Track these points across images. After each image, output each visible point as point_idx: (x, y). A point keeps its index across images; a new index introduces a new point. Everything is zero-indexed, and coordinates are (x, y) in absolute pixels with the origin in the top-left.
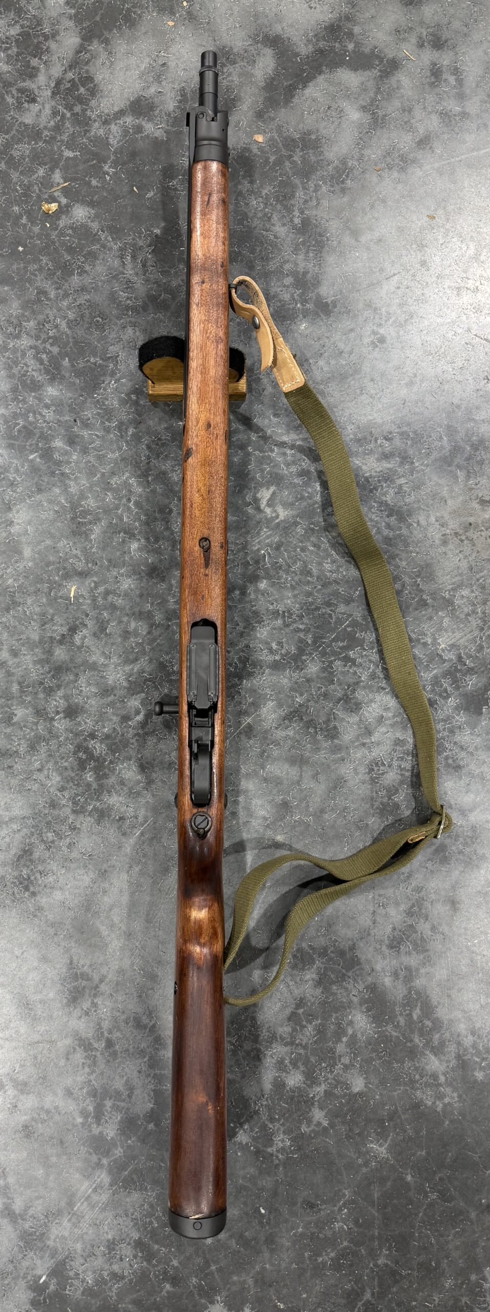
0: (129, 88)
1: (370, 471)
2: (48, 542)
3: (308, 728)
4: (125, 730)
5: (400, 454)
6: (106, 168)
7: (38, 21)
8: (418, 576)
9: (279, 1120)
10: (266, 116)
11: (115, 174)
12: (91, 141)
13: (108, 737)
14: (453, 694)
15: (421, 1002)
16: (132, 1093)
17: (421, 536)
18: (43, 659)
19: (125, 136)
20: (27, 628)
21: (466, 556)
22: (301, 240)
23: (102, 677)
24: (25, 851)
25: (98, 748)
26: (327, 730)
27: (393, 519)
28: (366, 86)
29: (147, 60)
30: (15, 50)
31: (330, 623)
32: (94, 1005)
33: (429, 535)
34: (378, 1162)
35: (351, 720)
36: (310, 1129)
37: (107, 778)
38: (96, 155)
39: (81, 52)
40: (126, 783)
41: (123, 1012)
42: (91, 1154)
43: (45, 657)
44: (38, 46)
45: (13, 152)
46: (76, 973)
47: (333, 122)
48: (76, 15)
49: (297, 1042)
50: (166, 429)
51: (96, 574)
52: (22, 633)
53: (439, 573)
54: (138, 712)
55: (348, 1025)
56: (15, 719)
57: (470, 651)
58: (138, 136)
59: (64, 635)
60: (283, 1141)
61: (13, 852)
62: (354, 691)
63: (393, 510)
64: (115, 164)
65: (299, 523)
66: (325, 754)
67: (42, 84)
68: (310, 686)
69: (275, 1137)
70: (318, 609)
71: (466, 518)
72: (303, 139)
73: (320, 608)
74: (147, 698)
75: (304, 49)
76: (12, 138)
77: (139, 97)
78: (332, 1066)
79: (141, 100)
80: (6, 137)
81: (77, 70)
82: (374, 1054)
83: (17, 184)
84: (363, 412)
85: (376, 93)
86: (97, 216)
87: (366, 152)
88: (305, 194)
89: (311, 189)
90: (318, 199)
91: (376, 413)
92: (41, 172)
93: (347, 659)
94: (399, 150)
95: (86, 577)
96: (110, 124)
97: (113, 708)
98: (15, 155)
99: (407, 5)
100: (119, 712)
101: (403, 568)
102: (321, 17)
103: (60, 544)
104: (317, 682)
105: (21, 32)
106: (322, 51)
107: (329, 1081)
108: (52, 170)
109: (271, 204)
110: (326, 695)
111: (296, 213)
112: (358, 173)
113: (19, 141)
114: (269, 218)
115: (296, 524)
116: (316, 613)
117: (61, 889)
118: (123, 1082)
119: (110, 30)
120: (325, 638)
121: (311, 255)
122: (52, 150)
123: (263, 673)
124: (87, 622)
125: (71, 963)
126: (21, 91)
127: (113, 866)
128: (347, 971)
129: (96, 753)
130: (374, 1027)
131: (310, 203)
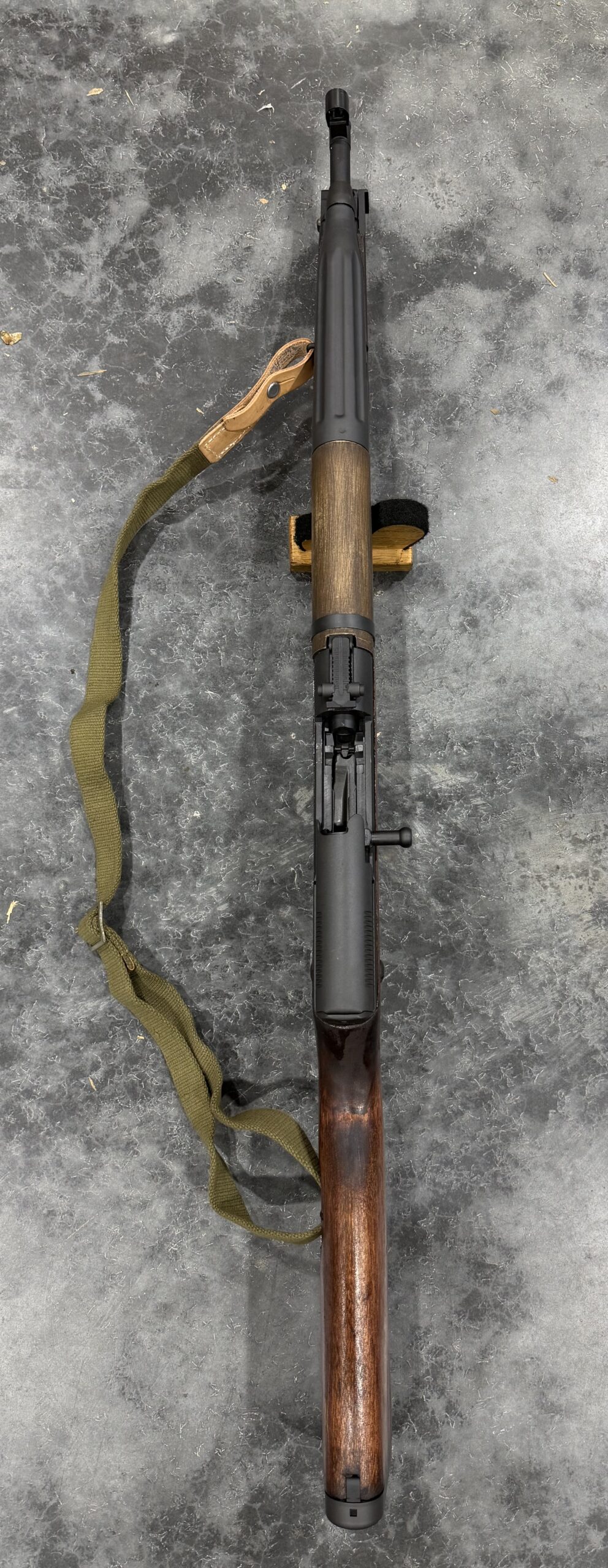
0: (201, 270)
1: (440, 783)
4: (74, 1090)
5: (479, 766)
7: (100, 174)
8: (486, 925)
11: (167, 371)
12: (144, 328)
13: (49, 1097)
14: (513, 1088)
15: (420, 1509)
17: (494, 874)
19: (188, 328)
21: (548, 908)
25: (34, 1111)
27: (462, 847)
28: (493, 309)
29: (229, 240)
30: (66, 204)
33: (505, 874)
37: (39, 1155)
38: (147, 346)
39: (148, 219)
40: (65, 1164)
44: (95, 204)
45: (43, 328)
47: (447, 347)
48: (148, 175)
51: (69, 873)
53: (513, 925)
54: (95, 1067)
55: (318, 1531)
57: (540, 1032)
58: (204, 330)
63: (464, 837)
64: (169, 361)
67: (93, 251)
71: (553, 859)
72: (407, 362)
75: (424, 255)
76: (45, 310)
77: (212, 283)
79: (214, 287)
80: (38, 307)
83: (42, 366)
85: (505, 320)
86: (138, 421)
87: (484, 389)
89: (410, 426)
91: (456, 712)
94: (523, 392)
95: (54, 875)
97: (63, 1058)
98: (45, 332)
99: (554, 221)
100: (70, 1064)
101: (468, 912)
102: (450, 220)
103: (29, 828)
106: (445, 260)
108: (89, 355)
112: (470, 413)
113: (54, 315)
119: (188, 199)
122: (94, 332)
123: (271, 1031)
124: (46, 936)
126: (65, 254)
129: (30, 1119)
130: (354, 1538)
131: (406, 442)
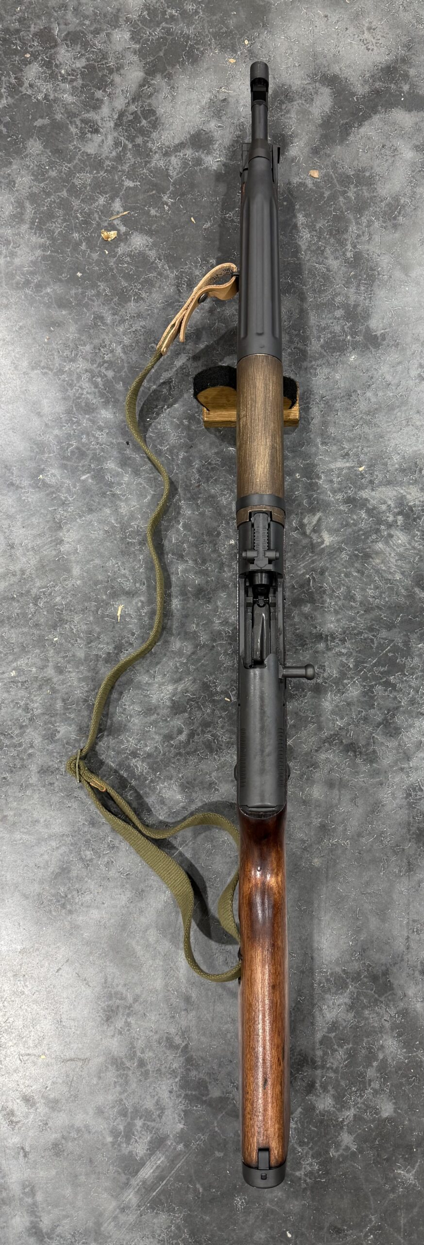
2: (97, 561)
3: (348, 751)
6: (165, 198)
9: (308, 1143)
10: (322, 153)
16: (163, 1113)
18: (88, 677)
20: (73, 645)
22: (353, 273)
23: (145, 696)
24: (63, 869)
26: (367, 755)
31: (372, 648)
32: (128, 1024)
34: (406, 1188)
35: (390, 745)
36: (339, 1153)
41: (156, 1032)
42: (119, 1174)
43: (89, 674)
46: (110, 991)
49: (328, 1066)
50: (217, 453)
52: (69, 651)
56: (58, 736)
59: (109, 653)
60: (311, 1165)
61: (51, 869)
62: (393, 716)
65: (344, 549)
66: (363, 777)
68: (351, 709)
69: (304, 1160)
70: (360, 633)
73: (362, 633)
74: (190, 718)
78: (362, 1090)
81: (140, 103)
82: (404, 1079)
84: (409, 443)
88: (358, 229)
90: (370, 234)
92: (102, 201)
93: (387, 684)
96: (170, 156)
104: (358, 706)
105: (87, 65)
107: (359, 1105)
109: (325, 238)
110: (366, 719)
111: (349, 247)
114: (323, 251)
115: (341, 550)
116: (359, 638)
117: (98, 908)
118: (154, 1101)
120: (366, 662)
121: (363, 288)
125: (106, 983)
127: (151, 886)
128: (379, 996)
